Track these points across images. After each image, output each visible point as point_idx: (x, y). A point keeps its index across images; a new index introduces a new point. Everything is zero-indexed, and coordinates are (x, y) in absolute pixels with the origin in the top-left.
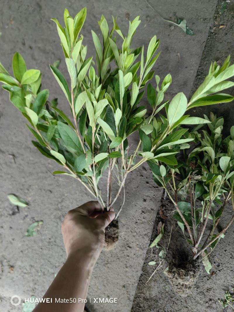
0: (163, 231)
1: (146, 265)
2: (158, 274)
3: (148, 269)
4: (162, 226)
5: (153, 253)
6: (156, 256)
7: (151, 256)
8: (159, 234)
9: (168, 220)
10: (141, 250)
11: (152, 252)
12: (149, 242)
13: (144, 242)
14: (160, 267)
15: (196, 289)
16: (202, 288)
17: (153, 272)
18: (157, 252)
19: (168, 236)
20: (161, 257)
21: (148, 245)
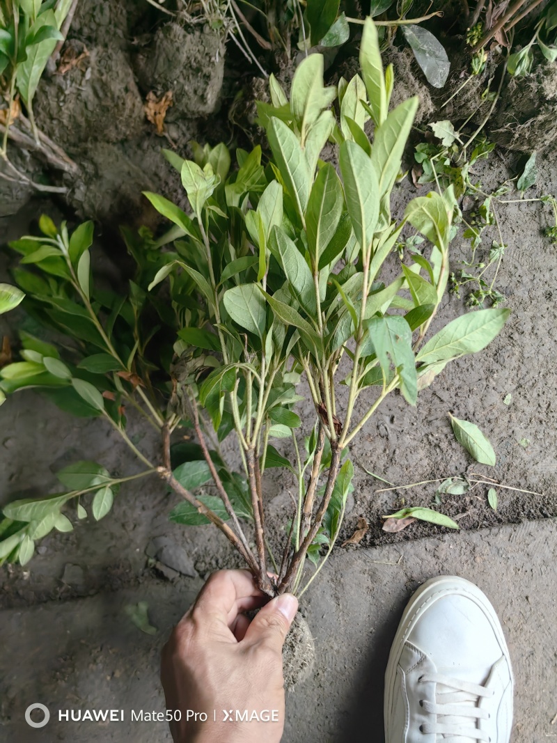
0: (403, 511)
1: (501, 513)
2: (506, 475)
3: (507, 503)
4: (393, 520)
5: (464, 510)
6: (468, 499)
7: (474, 513)
8: (415, 518)
9: (367, 509)
10: (477, 549)
11: (465, 515)
12: (447, 537)
13: (455, 551)
14: (487, 480)
15: (495, 376)
16: (486, 363)
17: (507, 490)
18: (457, 502)
19: (406, 493)
20: (466, 488)
21: (454, 536)
